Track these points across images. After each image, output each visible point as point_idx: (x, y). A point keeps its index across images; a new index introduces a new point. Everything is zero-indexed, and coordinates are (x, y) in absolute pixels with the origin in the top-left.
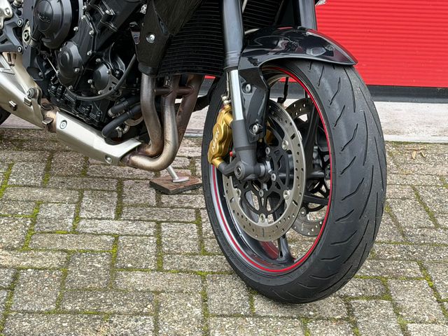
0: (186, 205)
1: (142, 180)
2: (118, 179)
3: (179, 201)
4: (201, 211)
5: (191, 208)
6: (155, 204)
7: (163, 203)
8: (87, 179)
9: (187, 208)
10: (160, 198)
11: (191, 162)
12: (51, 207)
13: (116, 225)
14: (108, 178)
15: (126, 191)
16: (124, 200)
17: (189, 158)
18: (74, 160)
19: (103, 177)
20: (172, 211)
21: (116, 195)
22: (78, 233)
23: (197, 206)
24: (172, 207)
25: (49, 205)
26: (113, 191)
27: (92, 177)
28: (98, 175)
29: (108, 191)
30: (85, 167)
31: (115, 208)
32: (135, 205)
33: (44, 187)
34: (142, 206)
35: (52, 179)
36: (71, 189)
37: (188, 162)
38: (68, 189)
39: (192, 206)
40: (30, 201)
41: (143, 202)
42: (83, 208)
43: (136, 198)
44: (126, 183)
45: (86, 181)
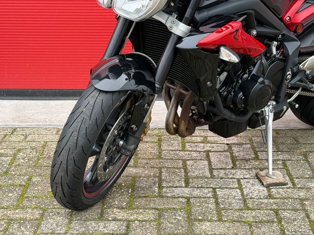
0: (231, 176)
1: (199, 160)
2: (182, 160)
3: (225, 174)
4: (241, 180)
5: (234, 178)
6: (209, 176)
7: (215, 176)
8: (163, 161)
9: (231, 178)
10: (212, 172)
11: (229, 147)
12: (142, 180)
13: (187, 190)
14: (176, 159)
15: (189, 168)
16: (189, 174)
17: (228, 144)
18: (152, 148)
19: (172, 159)
20: (221, 180)
21: (183, 171)
22: (162, 197)
23: (238, 177)
24: (221, 178)
25: (141, 179)
26: (181, 168)
27: (165, 159)
28: (169, 158)
29: (177, 168)
30: (160, 153)
31: (183, 180)
32: (197, 177)
33: (136, 167)
34: (201, 177)
35: (140, 161)
36: (154, 168)
37: (226, 147)
38: (151, 167)
39: (234, 177)
40: (128, 176)
41: (201, 175)
42: (163, 180)
43: (197, 173)
44: (188, 163)
45: (162, 162)
